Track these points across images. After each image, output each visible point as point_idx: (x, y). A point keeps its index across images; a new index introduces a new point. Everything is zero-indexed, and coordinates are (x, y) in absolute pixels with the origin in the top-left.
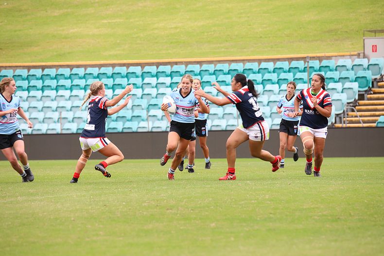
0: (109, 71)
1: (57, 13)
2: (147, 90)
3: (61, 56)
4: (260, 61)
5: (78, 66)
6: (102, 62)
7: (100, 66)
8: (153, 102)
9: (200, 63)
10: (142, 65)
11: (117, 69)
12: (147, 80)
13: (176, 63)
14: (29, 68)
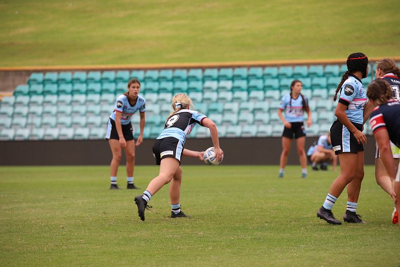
0: (169, 74)
1: (121, 14)
2: (208, 95)
3: (123, 58)
4: (325, 65)
5: (138, 69)
6: (163, 65)
7: (160, 69)
8: (213, 106)
9: (263, 67)
10: (203, 69)
11: (178, 73)
12: (208, 84)
13: (239, 67)
14: (88, 71)
